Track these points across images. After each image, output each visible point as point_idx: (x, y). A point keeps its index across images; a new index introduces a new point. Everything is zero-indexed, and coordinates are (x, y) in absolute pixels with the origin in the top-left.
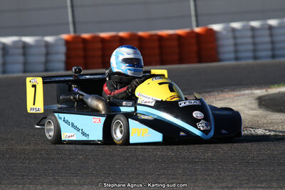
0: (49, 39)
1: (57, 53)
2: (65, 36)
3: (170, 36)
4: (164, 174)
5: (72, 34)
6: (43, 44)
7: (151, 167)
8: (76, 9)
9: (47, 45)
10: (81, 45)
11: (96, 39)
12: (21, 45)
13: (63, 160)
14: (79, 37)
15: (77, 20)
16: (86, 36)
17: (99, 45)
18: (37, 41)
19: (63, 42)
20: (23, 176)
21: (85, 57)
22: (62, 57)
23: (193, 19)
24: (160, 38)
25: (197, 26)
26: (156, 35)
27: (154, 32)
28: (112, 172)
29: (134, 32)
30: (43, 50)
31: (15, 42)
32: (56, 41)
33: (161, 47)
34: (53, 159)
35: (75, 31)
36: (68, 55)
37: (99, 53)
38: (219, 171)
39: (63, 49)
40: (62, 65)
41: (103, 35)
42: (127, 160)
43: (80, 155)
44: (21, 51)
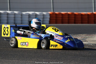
0: (44, 13)
1: (47, 18)
2: (50, 13)
3: (85, 14)
4: (74, 60)
5: (52, 12)
6: (42, 15)
7: (70, 57)
8: (54, 4)
9: (44, 15)
10: (55, 16)
11: (60, 14)
12: (35, 15)
13: (41, 53)
14: (54, 13)
15: (54, 7)
16: (57, 13)
17: (61, 16)
18: (40, 14)
19: (49, 14)
20: (27, 57)
21: (56, 20)
22: (48, 19)
23: (94, 9)
24: (82, 15)
25: (95, 11)
26: (81, 14)
27: (80, 13)
28: (56, 58)
29: (73, 12)
30: (42, 17)
31: (33, 14)
32: (47, 14)
33: (82, 18)
34: (38, 52)
35: (53, 11)
36: (50, 19)
37: (61, 19)
38: (92, 60)
39: (49, 17)
40: (48, 22)
41: (63, 13)
42: (62, 54)
43: (47, 52)
44: (35, 17)
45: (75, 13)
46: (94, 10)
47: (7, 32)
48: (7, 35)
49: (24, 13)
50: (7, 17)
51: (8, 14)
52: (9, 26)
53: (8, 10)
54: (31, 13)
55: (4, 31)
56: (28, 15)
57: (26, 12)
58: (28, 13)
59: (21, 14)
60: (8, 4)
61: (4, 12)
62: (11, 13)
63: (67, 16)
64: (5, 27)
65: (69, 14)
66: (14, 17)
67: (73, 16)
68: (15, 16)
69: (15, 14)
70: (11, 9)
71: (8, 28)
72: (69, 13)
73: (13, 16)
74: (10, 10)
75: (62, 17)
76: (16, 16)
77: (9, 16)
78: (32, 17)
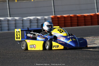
2: (51, 16)
3: (88, 15)
5: (54, 15)
6: (44, 19)
8: (55, 7)
10: (57, 19)
11: (62, 17)
12: (36, 19)
14: (56, 16)
15: (55, 10)
16: (59, 16)
17: (63, 19)
18: (41, 18)
19: (51, 18)
21: (58, 23)
24: (85, 16)
26: (83, 15)
29: (75, 14)
31: (34, 18)
32: (48, 18)
33: (85, 20)
35: (55, 15)
37: (63, 22)
41: (64, 16)
44: (36, 21)
45: (77, 15)
46: (96, 11)
47: (19, 36)
48: (19, 38)
49: (25, 18)
50: (8, 24)
51: (8, 20)
52: (20, 30)
53: (8, 17)
54: (32, 18)
55: (17, 35)
56: (29, 20)
57: (27, 17)
58: (29, 18)
59: (22, 20)
60: (8, 10)
61: (5, 19)
62: (12, 19)
63: (69, 19)
64: (17, 32)
65: (71, 17)
66: (15, 24)
67: (76, 18)
68: (15, 22)
69: (16, 20)
70: (11, 15)
71: (19, 32)
72: (71, 15)
73: (14, 22)
74: (10, 17)
75: (65, 20)
76: (17, 22)
77: (10, 22)
78: (33, 22)
